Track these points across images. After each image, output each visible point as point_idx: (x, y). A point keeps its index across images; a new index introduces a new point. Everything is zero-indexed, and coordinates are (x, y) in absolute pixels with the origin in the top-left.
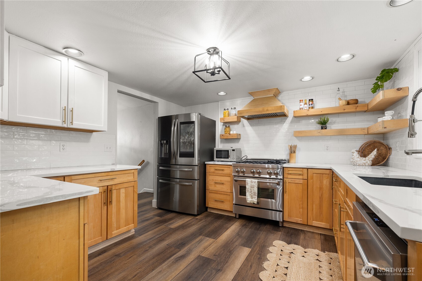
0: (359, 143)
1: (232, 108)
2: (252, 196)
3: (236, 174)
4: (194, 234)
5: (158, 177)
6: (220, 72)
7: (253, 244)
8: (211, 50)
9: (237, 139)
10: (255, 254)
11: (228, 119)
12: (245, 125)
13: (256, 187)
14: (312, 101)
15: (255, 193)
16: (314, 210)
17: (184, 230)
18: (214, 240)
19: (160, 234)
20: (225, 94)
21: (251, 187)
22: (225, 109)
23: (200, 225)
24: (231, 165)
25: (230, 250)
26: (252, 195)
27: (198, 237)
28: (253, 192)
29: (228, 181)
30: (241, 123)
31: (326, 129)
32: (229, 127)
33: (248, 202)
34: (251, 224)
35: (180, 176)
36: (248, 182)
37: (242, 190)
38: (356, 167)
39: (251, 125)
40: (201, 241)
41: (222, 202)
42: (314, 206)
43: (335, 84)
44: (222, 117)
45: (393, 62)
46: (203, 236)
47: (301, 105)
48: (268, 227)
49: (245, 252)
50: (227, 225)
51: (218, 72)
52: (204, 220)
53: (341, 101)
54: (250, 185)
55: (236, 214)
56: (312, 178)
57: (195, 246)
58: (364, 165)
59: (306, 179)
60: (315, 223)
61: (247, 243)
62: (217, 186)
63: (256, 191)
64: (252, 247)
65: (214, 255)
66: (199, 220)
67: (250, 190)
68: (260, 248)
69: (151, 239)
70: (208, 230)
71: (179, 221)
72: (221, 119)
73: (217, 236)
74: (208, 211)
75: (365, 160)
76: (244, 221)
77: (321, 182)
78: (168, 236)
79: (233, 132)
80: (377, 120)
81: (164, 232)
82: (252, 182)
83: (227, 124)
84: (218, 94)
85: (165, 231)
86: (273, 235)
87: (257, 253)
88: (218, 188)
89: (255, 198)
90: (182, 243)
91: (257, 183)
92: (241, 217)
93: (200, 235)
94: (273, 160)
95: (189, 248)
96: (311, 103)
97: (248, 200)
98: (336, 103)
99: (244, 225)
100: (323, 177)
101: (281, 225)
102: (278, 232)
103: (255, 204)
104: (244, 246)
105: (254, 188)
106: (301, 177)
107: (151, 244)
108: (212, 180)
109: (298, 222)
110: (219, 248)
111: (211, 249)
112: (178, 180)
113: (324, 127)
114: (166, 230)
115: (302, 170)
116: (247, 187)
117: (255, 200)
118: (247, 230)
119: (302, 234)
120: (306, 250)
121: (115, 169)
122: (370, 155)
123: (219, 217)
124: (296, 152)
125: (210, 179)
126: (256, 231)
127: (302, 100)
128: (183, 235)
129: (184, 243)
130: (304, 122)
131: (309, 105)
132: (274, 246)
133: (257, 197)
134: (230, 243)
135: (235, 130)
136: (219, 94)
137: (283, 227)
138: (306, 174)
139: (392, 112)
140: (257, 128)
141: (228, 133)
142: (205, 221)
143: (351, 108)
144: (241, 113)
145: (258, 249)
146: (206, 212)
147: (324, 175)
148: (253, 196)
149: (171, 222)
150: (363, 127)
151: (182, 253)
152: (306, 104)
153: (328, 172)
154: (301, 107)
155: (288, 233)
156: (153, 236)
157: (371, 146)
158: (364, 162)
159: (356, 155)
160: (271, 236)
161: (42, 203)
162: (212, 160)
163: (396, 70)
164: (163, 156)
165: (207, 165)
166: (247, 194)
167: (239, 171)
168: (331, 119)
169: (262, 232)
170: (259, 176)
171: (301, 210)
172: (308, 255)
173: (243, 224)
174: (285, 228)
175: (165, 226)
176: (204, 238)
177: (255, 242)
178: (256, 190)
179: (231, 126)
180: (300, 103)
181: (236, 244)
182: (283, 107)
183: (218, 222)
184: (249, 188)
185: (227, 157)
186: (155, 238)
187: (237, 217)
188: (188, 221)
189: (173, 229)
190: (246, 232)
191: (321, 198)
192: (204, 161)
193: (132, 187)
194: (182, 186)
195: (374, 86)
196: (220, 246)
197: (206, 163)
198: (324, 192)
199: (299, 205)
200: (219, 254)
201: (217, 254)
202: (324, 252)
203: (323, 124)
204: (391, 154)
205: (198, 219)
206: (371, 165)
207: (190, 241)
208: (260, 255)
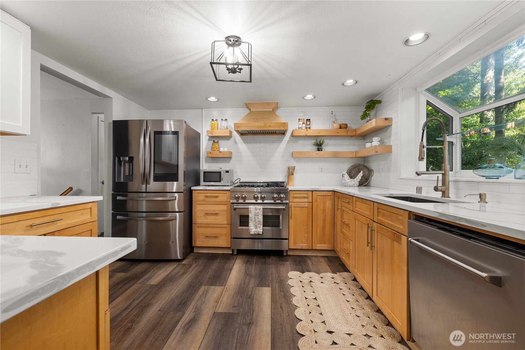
0: (347, 166)
1: (222, 120)
2: (256, 226)
3: (235, 201)
4: (191, 286)
5: (112, 211)
6: (241, 71)
7: (270, 281)
8: (232, 39)
9: (227, 158)
10: (277, 292)
11: (216, 133)
12: (237, 141)
13: (261, 215)
14: (309, 121)
15: (260, 222)
16: (318, 233)
17: (173, 283)
18: (223, 287)
19: (139, 298)
20: (217, 100)
21: (255, 216)
22: (213, 120)
23: (193, 272)
24: (230, 190)
25: (249, 294)
26: (256, 224)
27: (199, 288)
28: (258, 221)
29: (223, 211)
30: (232, 139)
31: (322, 150)
32: (218, 142)
33: (252, 233)
34: (255, 259)
35: (146, 208)
36: (251, 209)
37: (244, 220)
38: (347, 188)
39: (245, 142)
40: (206, 293)
41: (216, 237)
42: (318, 229)
43: (328, 107)
44: (209, 129)
45: (376, 95)
46: (205, 285)
47: (300, 124)
48: (273, 259)
49: (266, 294)
50: (227, 265)
51: (239, 71)
52: (194, 265)
53: (335, 125)
54: (254, 213)
55: (233, 250)
56: (317, 201)
57: (203, 302)
58: (354, 186)
59: (311, 201)
60: (319, 246)
61: (262, 282)
62: (209, 217)
63: (262, 220)
64: (271, 285)
65: (234, 307)
66: (188, 265)
67: (253, 219)
68: (278, 284)
69: (126, 309)
70: (207, 276)
71: (159, 273)
72: (208, 132)
73: (223, 282)
74: (194, 252)
75: (354, 181)
76: (244, 256)
77: (324, 204)
78: (153, 298)
79: (224, 149)
80: (365, 145)
81: (144, 293)
82: (256, 209)
83: (215, 139)
84: (207, 99)
85: (143, 291)
86: (282, 266)
87: (279, 291)
88: (210, 220)
89: (260, 227)
90: (181, 302)
91: (262, 210)
92: (241, 252)
93: (200, 285)
94: (271, 183)
95: (195, 307)
96: (308, 123)
97: (252, 231)
98: (330, 125)
99: (248, 262)
100: (326, 199)
101: (285, 255)
102: (286, 262)
103: (260, 234)
104: (262, 287)
105: (258, 215)
106: (306, 200)
107: (131, 316)
108: (202, 210)
109: (303, 248)
110: (234, 296)
111: (225, 299)
112: (144, 214)
113: (320, 148)
114: (146, 289)
115: (306, 192)
116: (250, 215)
117: (260, 230)
118: (254, 266)
119: (308, 260)
120: (321, 275)
121: (59, 204)
122: (357, 177)
123: (212, 257)
124: (294, 174)
125: (199, 210)
126: (264, 266)
127: (300, 118)
128: (176, 291)
129: (183, 302)
130: (301, 142)
131: (307, 125)
132: (291, 278)
133: (262, 226)
134: (244, 287)
135: (224, 147)
136: (209, 99)
137: (287, 255)
138: (311, 197)
139: (379, 139)
140: (251, 145)
141: (216, 150)
142: (197, 265)
143: (342, 132)
144: (238, 127)
145: (277, 286)
146: (192, 254)
147: (327, 196)
148: (258, 226)
149: (147, 277)
150: (352, 150)
151: (188, 316)
152: (303, 123)
153: (330, 193)
154: (300, 126)
155: (295, 261)
156: (128, 304)
157: (357, 169)
158: (354, 183)
159: (347, 176)
160: (282, 269)
161: (56, 289)
162: (198, 184)
163: (380, 102)
164: (122, 181)
165: (193, 191)
166: (251, 224)
167: (239, 197)
168: (326, 141)
169: (271, 265)
170: (263, 201)
171: (306, 235)
172: (325, 280)
173: (245, 261)
174: (290, 257)
175: (141, 285)
176: (208, 288)
177: (270, 278)
178: (261, 218)
179: (221, 142)
180: (299, 122)
181: (251, 285)
182: (286, 124)
183: (214, 264)
184: (252, 216)
185: (219, 180)
186: (132, 306)
187: (235, 253)
188: (173, 270)
189: (156, 285)
190: (254, 269)
191: (324, 220)
192: (189, 186)
193: (88, 232)
194: (150, 222)
195: (363, 114)
196: (234, 294)
197: (193, 188)
198: (327, 213)
199: (305, 230)
200: (238, 304)
201: (236, 304)
202: (336, 274)
203: (319, 146)
204: (373, 176)
205: (186, 264)
206: (357, 186)
207: (191, 297)
208: (283, 291)
